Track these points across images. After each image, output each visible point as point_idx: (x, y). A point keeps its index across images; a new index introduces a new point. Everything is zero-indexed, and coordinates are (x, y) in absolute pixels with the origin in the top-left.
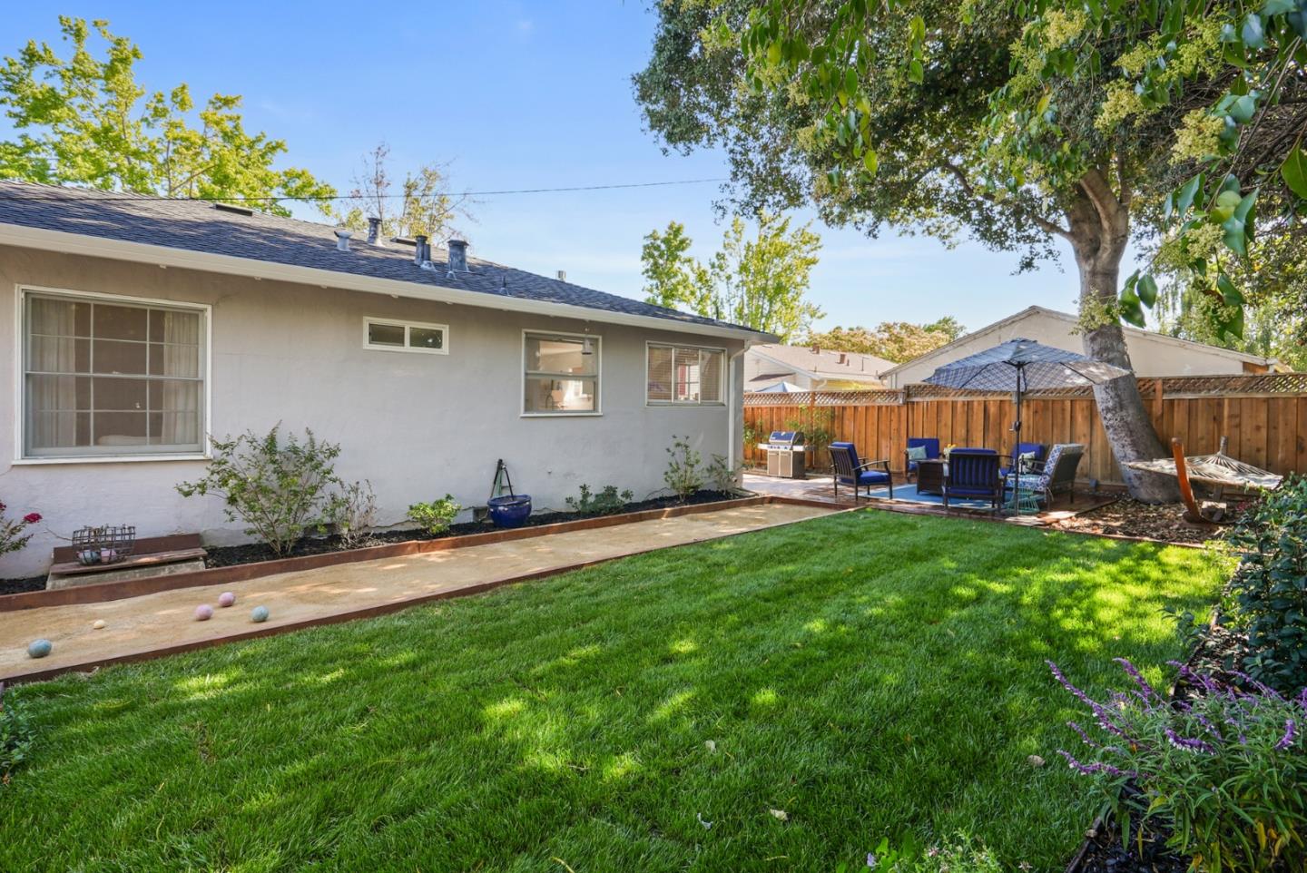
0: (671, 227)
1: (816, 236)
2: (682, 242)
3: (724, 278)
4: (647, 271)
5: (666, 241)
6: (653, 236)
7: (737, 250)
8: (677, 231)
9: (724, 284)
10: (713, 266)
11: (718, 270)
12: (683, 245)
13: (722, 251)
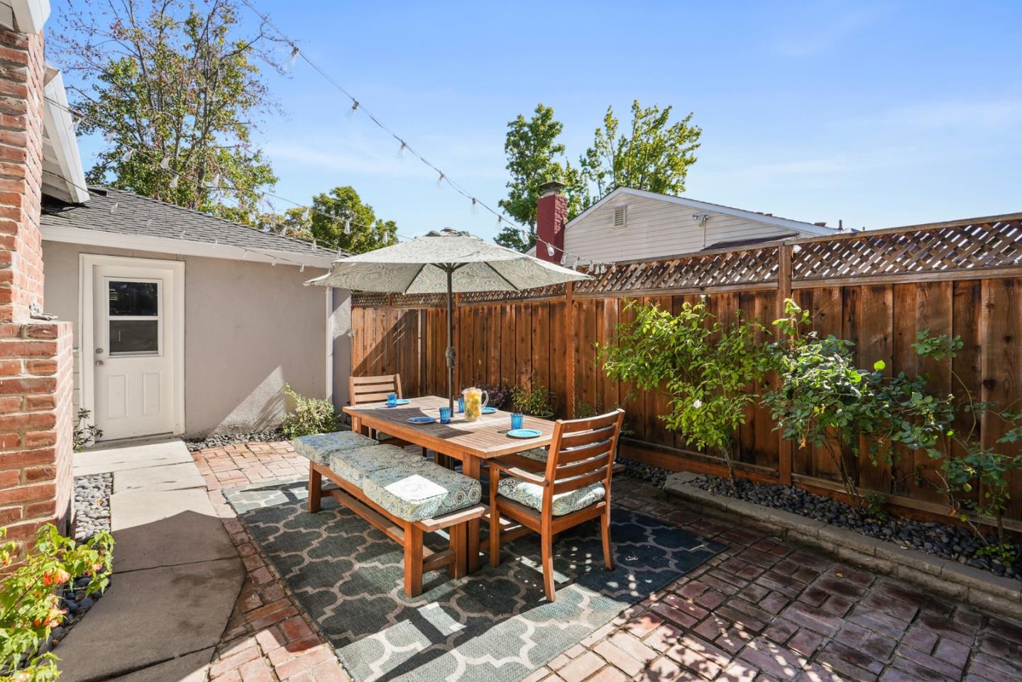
0: (538, 111)
1: (696, 130)
2: (552, 127)
3: (595, 177)
4: (512, 164)
5: (533, 127)
6: (519, 123)
7: (609, 149)
8: (547, 115)
9: (595, 184)
10: (584, 163)
11: (589, 168)
12: (553, 130)
13: (593, 148)
